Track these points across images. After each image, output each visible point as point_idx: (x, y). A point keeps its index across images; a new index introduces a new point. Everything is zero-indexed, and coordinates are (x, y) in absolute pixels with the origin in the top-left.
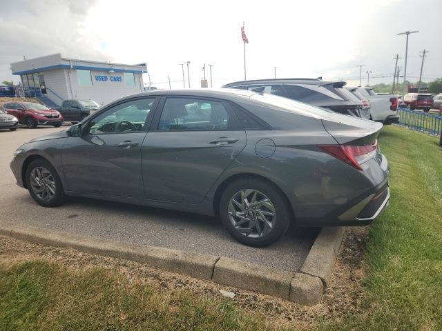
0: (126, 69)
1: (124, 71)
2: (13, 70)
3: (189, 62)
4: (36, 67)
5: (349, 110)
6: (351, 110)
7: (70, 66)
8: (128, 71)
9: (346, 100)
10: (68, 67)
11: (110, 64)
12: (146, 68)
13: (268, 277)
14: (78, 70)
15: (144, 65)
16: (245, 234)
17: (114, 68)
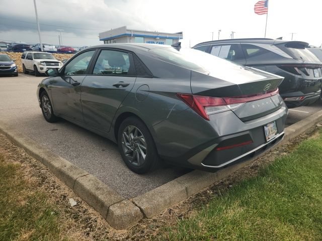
0: (168, 36)
1: (166, 38)
2: (100, 37)
3: (220, 31)
4: (113, 36)
5: (296, 69)
6: (299, 68)
7: (131, 35)
8: (169, 38)
9: (295, 59)
10: (130, 35)
11: (157, 33)
12: (182, 36)
13: (100, 197)
14: (136, 38)
15: (181, 33)
16: (130, 161)
17: (160, 35)
